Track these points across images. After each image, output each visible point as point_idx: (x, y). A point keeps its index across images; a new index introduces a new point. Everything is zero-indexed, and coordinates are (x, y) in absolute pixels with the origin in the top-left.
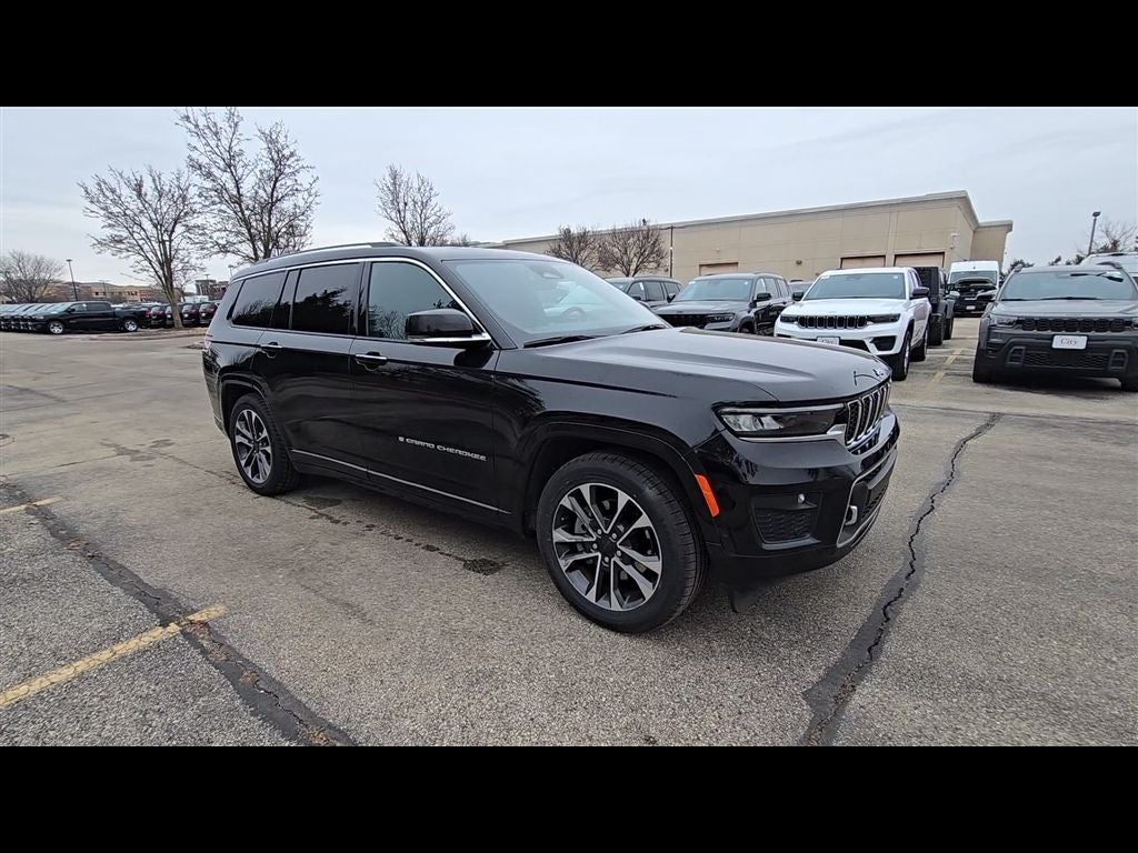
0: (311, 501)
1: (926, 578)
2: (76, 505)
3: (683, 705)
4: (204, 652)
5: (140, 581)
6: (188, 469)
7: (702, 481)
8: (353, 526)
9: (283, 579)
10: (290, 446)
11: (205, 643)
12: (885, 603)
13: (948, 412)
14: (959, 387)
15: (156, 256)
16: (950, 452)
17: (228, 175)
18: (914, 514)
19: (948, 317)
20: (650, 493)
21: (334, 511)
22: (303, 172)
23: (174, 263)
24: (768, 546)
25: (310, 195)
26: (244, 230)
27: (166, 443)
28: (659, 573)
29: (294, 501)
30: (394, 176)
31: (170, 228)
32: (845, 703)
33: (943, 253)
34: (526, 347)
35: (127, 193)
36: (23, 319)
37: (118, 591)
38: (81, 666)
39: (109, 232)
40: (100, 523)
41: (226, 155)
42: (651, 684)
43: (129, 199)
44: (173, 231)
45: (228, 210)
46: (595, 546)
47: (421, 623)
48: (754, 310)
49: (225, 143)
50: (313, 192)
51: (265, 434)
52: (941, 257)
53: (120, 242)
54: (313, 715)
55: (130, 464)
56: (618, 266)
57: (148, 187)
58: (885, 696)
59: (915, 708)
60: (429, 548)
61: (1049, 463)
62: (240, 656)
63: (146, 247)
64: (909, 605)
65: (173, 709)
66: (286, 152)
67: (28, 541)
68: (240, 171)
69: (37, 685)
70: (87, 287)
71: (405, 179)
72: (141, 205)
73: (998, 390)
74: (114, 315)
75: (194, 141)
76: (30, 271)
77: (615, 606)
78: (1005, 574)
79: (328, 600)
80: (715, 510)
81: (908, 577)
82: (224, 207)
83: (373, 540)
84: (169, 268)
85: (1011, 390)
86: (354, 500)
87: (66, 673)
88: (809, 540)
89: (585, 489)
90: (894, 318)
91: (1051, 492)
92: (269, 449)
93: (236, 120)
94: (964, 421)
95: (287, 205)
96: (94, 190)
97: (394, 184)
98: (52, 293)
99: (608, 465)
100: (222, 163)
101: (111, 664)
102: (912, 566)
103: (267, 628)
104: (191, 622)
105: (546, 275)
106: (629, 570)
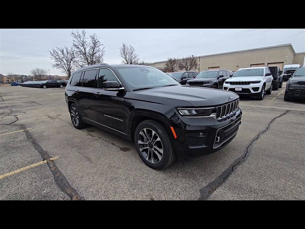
0: (88, 131)
1: (249, 159)
2: (35, 130)
3: (164, 190)
4: (50, 168)
5: (42, 149)
6: (62, 122)
7: (172, 128)
8: (96, 138)
9: (75, 150)
10: (82, 116)
11: (51, 166)
12: (234, 165)
13: (273, 110)
14: (278, 102)
15: (67, 68)
16: (269, 121)
17: (83, 47)
18: (251, 140)
19: (280, 81)
20: (160, 131)
21: (93, 134)
22: (101, 46)
23: (71, 70)
24: (191, 147)
25: (103, 52)
26: (86, 61)
27: (60, 115)
28: (163, 153)
29: (84, 131)
30: (124, 46)
31: (70, 61)
32: (211, 193)
33: (283, 62)
34: (133, 91)
35: (60, 53)
36: (37, 85)
37: (36, 151)
38: (22, 169)
39: (56, 63)
40: (38, 134)
41: (82, 42)
42: (158, 184)
43: (60, 54)
44: (71, 62)
45: (82, 56)
46: (148, 145)
47: (104, 164)
48: (218, 80)
49: (82, 39)
50: (103, 51)
51: (77, 113)
52: (282, 63)
53: (58, 65)
54: (70, 185)
55: (50, 120)
56: (184, 68)
57: (65, 51)
58: (224, 192)
59: (232, 197)
60: (113, 144)
61: (301, 125)
62: (58, 169)
63: (64, 66)
64: (240, 166)
65: (39, 181)
66: (97, 41)
67: (22, 138)
68: (85, 46)
69: (11, 173)
70: (53, 76)
71: (127, 47)
72: (63, 56)
73: (290, 103)
74: (57, 83)
75: (75, 39)
76: (40, 72)
77: (153, 162)
78: (274, 159)
79: (84, 156)
80: (176, 137)
81: (243, 158)
82: (81, 56)
83: (100, 141)
84: (70, 71)
85: (296, 103)
86: (99, 131)
87: (19, 171)
88: (204, 146)
89: (145, 130)
90: (259, 82)
91: (298, 135)
92: (78, 117)
93: (84, 33)
94: (276, 112)
95: (97, 54)
96: (52, 52)
97: (124, 48)
98: (45, 78)
99: (150, 123)
100: (81, 44)
101: (29, 169)
102: (245, 155)
103: (67, 163)
104: (50, 160)
105: (144, 71)
106: (156, 152)
